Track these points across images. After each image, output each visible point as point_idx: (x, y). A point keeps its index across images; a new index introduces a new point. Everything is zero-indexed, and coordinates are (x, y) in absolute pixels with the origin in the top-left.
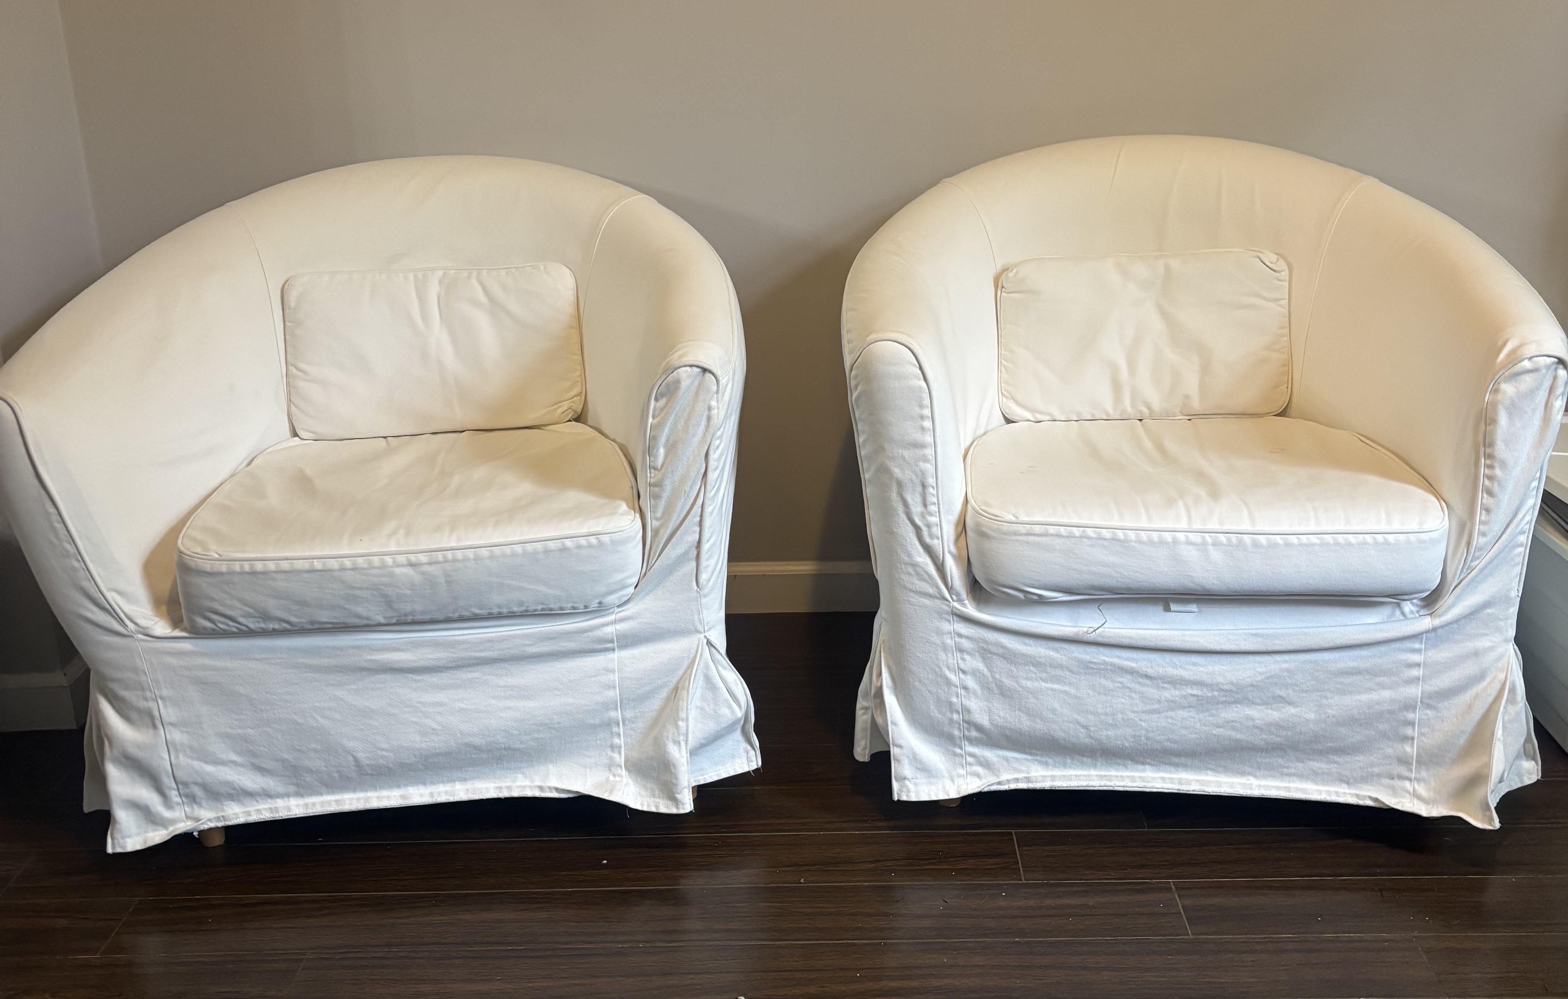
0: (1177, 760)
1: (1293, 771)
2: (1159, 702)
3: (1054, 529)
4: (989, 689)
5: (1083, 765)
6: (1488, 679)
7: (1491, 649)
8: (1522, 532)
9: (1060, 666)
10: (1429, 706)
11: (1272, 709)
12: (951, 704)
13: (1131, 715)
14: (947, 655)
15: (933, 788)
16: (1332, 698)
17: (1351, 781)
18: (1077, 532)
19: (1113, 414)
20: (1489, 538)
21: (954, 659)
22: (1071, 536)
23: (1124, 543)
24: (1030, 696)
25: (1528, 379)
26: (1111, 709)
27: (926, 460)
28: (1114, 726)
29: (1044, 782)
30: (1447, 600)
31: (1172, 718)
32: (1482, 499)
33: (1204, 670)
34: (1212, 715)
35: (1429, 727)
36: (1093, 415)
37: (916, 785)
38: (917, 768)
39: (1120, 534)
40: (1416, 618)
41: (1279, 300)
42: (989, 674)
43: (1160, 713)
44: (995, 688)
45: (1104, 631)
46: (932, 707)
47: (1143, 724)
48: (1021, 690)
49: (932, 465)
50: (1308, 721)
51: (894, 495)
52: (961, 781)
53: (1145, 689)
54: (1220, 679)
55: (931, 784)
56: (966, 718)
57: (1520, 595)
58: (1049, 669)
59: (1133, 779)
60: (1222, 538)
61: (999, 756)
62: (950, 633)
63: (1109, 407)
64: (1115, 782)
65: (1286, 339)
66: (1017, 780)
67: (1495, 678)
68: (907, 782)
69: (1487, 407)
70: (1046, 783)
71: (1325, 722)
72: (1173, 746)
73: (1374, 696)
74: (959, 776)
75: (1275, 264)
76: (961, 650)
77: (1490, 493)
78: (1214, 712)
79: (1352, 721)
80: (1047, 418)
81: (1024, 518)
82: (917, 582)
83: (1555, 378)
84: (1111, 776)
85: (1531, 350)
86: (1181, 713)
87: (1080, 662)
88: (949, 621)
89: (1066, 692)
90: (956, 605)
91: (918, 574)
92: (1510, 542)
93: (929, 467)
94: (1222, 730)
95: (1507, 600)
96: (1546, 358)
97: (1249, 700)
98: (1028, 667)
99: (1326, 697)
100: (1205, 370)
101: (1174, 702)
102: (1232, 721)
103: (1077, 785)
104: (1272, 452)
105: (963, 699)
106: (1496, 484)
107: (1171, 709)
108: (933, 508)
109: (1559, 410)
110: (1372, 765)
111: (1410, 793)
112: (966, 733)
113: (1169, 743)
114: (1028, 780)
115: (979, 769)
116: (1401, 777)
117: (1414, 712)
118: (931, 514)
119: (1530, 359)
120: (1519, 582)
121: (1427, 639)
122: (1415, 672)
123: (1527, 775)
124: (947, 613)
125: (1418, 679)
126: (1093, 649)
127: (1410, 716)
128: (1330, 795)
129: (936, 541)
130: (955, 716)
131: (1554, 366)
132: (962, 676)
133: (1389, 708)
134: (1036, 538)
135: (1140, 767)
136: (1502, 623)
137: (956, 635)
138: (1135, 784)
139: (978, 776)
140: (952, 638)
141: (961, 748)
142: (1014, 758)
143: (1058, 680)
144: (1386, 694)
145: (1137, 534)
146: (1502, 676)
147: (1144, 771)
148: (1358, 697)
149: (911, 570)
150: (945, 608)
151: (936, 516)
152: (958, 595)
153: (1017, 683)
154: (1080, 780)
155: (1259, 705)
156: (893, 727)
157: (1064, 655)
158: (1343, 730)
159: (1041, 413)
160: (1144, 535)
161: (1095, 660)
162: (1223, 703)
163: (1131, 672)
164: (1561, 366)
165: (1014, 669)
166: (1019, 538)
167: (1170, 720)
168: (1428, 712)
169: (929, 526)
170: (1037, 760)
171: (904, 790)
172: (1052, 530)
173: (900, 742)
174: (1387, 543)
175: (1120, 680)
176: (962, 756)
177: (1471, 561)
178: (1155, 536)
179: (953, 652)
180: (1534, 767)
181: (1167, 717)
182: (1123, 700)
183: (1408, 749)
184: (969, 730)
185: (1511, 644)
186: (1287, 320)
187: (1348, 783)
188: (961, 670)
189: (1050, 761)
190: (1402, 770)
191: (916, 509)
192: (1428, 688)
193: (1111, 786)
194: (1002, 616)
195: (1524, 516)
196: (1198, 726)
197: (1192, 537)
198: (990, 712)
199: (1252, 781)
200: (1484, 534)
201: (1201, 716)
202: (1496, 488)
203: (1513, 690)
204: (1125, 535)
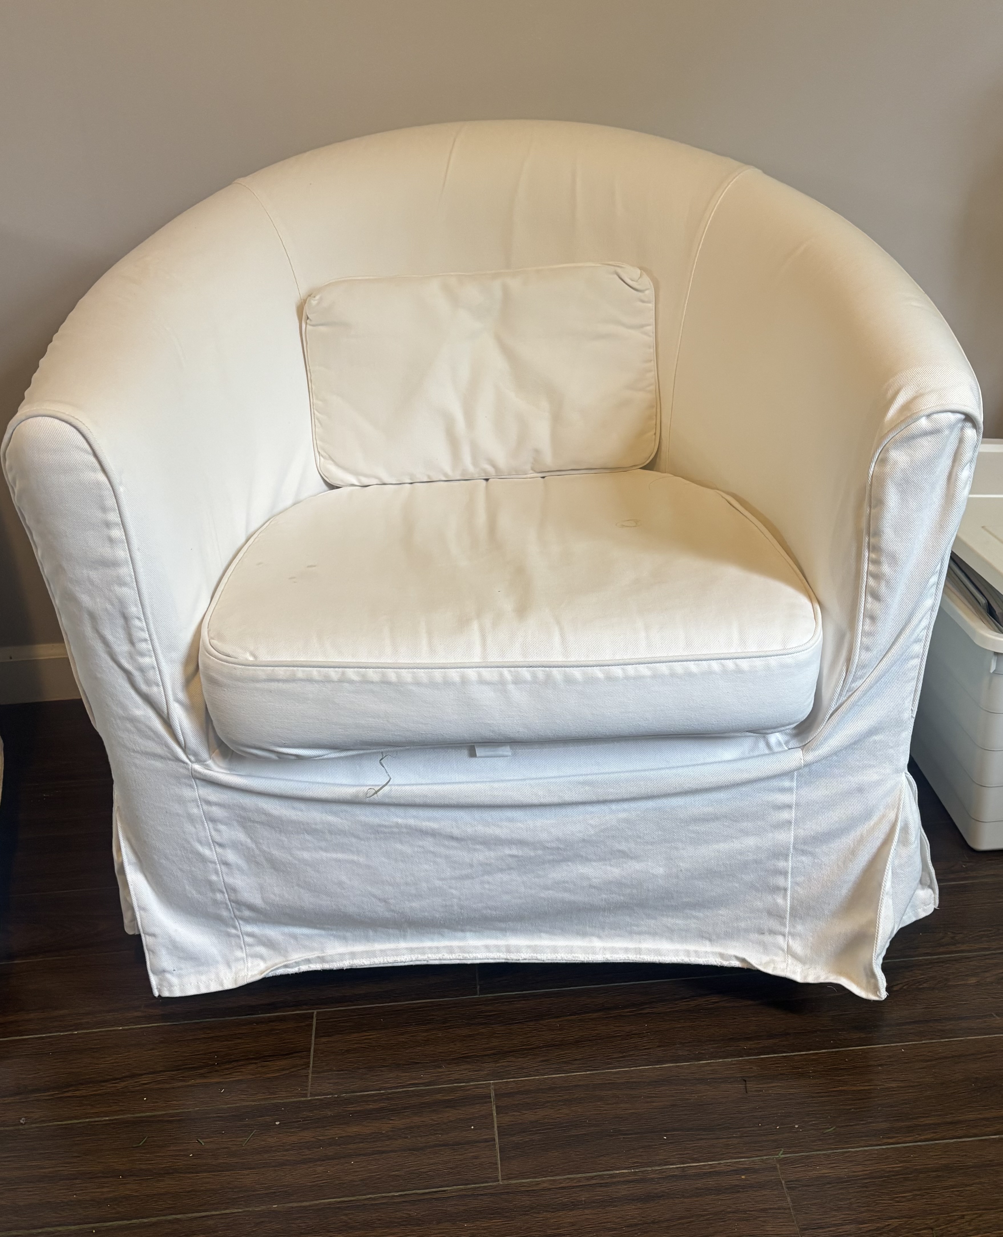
0: (503, 925)
1: (644, 929)
2: (471, 866)
3: (303, 671)
4: (258, 863)
5: (389, 938)
6: (875, 819)
7: (878, 783)
8: (917, 641)
9: (342, 833)
10: (804, 852)
11: (611, 865)
12: (210, 883)
13: (438, 883)
14: (195, 827)
15: (203, 978)
16: (683, 849)
17: (714, 937)
18: (334, 674)
19: (452, 475)
20: (875, 652)
21: (208, 831)
22: (327, 680)
23: (398, 687)
24: (309, 869)
25: (926, 443)
26: (413, 878)
27: (122, 583)
28: (419, 896)
29: (342, 961)
30: (822, 730)
31: (488, 883)
32: (865, 603)
33: (522, 826)
34: (539, 877)
35: (804, 876)
36: (429, 477)
37: (180, 976)
38: (179, 958)
39: (392, 675)
40: (785, 751)
41: (642, 326)
42: (254, 846)
43: (473, 878)
44: (265, 863)
45: (391, 790)
46: (187, 887)
47: (454, 891)
48: (296, 862)
49: (134, 589)
50: (655, 876)
51: (88, 631)
52: (240, 965)
53: (451, 852)
54: (544, 836)
55: (200, 973)
56: (233, 897)
57: (914, 716)
58: (328, 836)
59: (451, 950)
60: (526, 674)
61: (284, 934)
62: (194, 800)
63: (446, 466)
64: (430, 955)
65: (653, 374)
66: (308, 961)
67: (884, 816)
68: (168, 976)
69: (871, 485)
70: (344, 962)
71: (677, 877)
72: (494, 913)
73: (736, 845)
74: (237, 960)
75: (637, 281)
76: (213, 820)
77: (876, 597)
78: (540, 873)
79: (710, 874)
80: (375, 481)
81: (265, 657)
82: (140, 740)
83: (961, 441)
84: (424, 948)
85: (929, 403)
86: (500, 877)
87: (367, 826)
88: (191, 786)
89: (353, 862)
90: (197, 767)
91: (139, 730)
92: (902, 655)
93: (128, 593)
94: (551, 892)
95: (899, 723)
96: (950, 414)
97: (582, 857)
98: (302, 836)
99: (677, 849)
100: (557, 418)
101: (490, 865)
102: (564, 882)
103: (382, 961)
104: (623, 526)
105: (224, 876)
106: (883, 584)
107: (489, 873)
108: (144, 646)
109: (966, 484)
110: (738, 919)
111: (783, 950)
112: (237, 913)
113: (489, 911)
114: (322, 960)
115: (261, 950)
116: (772, 932)
117: (786, 860)
118: (142, 654)
119: (928, 416)
120: (914, 700)
121: (800, 775)
122: (785, 815)
123: (922, 905)
124: (187, 777)
125: (790, 822)
126: (383, 810)
127: (781, 864)
128: (689, 956)
129: (155, 689)
130: (219, 896)
131: (960, 425)
132: (219, 850)
133: (755, 857)
134: (280, 685)
135: (460, 934)
136: (891, 751)
137: (203, 803)
138: (454, 956)
139: (262, 957)
140: (198, 806)
141: (235, 927)
142: (303, 935)
143: (342, 848)
144: (751, 842)
145: (414, 673)
146: (892, 816)
147: (464, 939)
148: (716, 846)
149: (129, 725)
150: (182, 770)
151: (150, 656)
152: (196, 755)
153: (291, 855)
154: (387, 955)
155: (595, 861)
156: (141, 912)
157: (346, 819)
158: (700, 884)
159: (366, 476)
160: (422, 674)
161: (387, 823)
162: (549, 862)
163: (434, 834)
164: (969, 424)
165: (286, 840)
166: (258, 685)
167: (487, 886)
168: (804, 858)
169: (142, 670)
170: (332, 935)
171: (165, 984)
172: (300, 673)
173: (152, 930)
174: (739, 671)
175: (421, 843)
176: (238, 936)
177: (853, 681)
178: (438, 675)
179: (203, 822)
180: (931, 896)
181: (482, 883)
182: (426, 867)
183: (780, 901)
184: (239, 910)
185: (904, 774)
186: (652, 350)
187: (710, 940)
188: (218, 844)
189: (348, 934)
190: (773, 924)
191: (121, 648)
192: (802, 833)
193: (424, 961)
194: (258, 777)
195: (920, 621)
196: (522, 889)
197: (487, 674)
198: (262, 888)
199: (597, 943)
200: (868, 649)
201: (525, 878)
202: (883, 590)
203: (905, 829)
204: (398, 676)
